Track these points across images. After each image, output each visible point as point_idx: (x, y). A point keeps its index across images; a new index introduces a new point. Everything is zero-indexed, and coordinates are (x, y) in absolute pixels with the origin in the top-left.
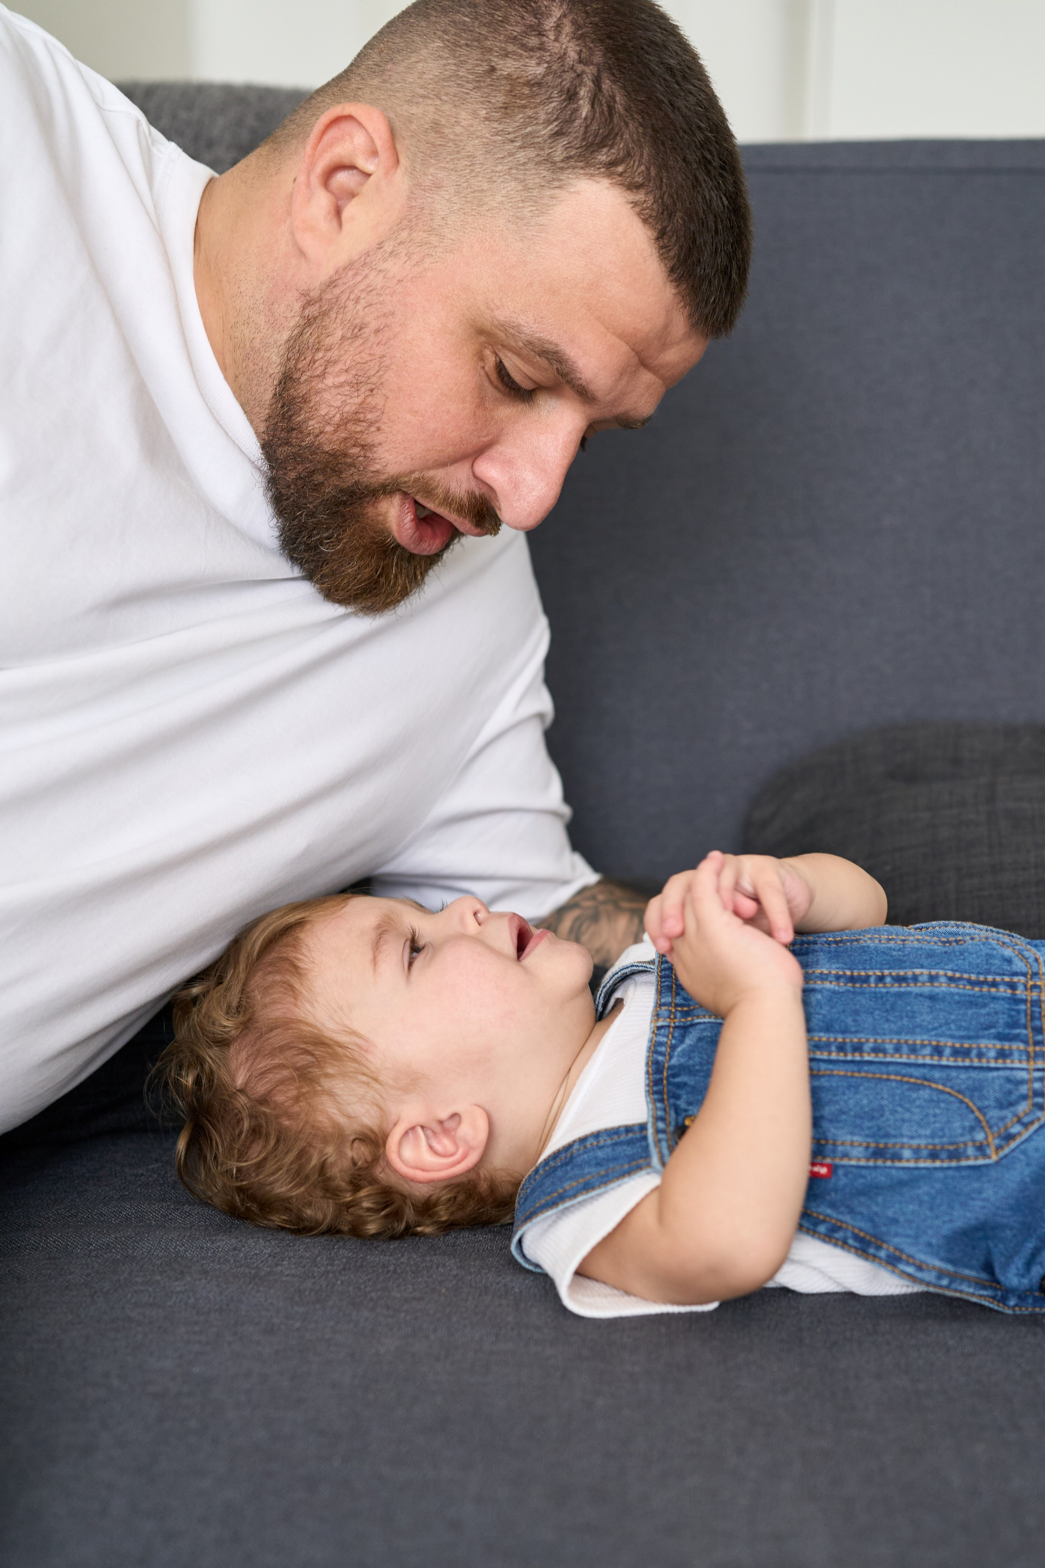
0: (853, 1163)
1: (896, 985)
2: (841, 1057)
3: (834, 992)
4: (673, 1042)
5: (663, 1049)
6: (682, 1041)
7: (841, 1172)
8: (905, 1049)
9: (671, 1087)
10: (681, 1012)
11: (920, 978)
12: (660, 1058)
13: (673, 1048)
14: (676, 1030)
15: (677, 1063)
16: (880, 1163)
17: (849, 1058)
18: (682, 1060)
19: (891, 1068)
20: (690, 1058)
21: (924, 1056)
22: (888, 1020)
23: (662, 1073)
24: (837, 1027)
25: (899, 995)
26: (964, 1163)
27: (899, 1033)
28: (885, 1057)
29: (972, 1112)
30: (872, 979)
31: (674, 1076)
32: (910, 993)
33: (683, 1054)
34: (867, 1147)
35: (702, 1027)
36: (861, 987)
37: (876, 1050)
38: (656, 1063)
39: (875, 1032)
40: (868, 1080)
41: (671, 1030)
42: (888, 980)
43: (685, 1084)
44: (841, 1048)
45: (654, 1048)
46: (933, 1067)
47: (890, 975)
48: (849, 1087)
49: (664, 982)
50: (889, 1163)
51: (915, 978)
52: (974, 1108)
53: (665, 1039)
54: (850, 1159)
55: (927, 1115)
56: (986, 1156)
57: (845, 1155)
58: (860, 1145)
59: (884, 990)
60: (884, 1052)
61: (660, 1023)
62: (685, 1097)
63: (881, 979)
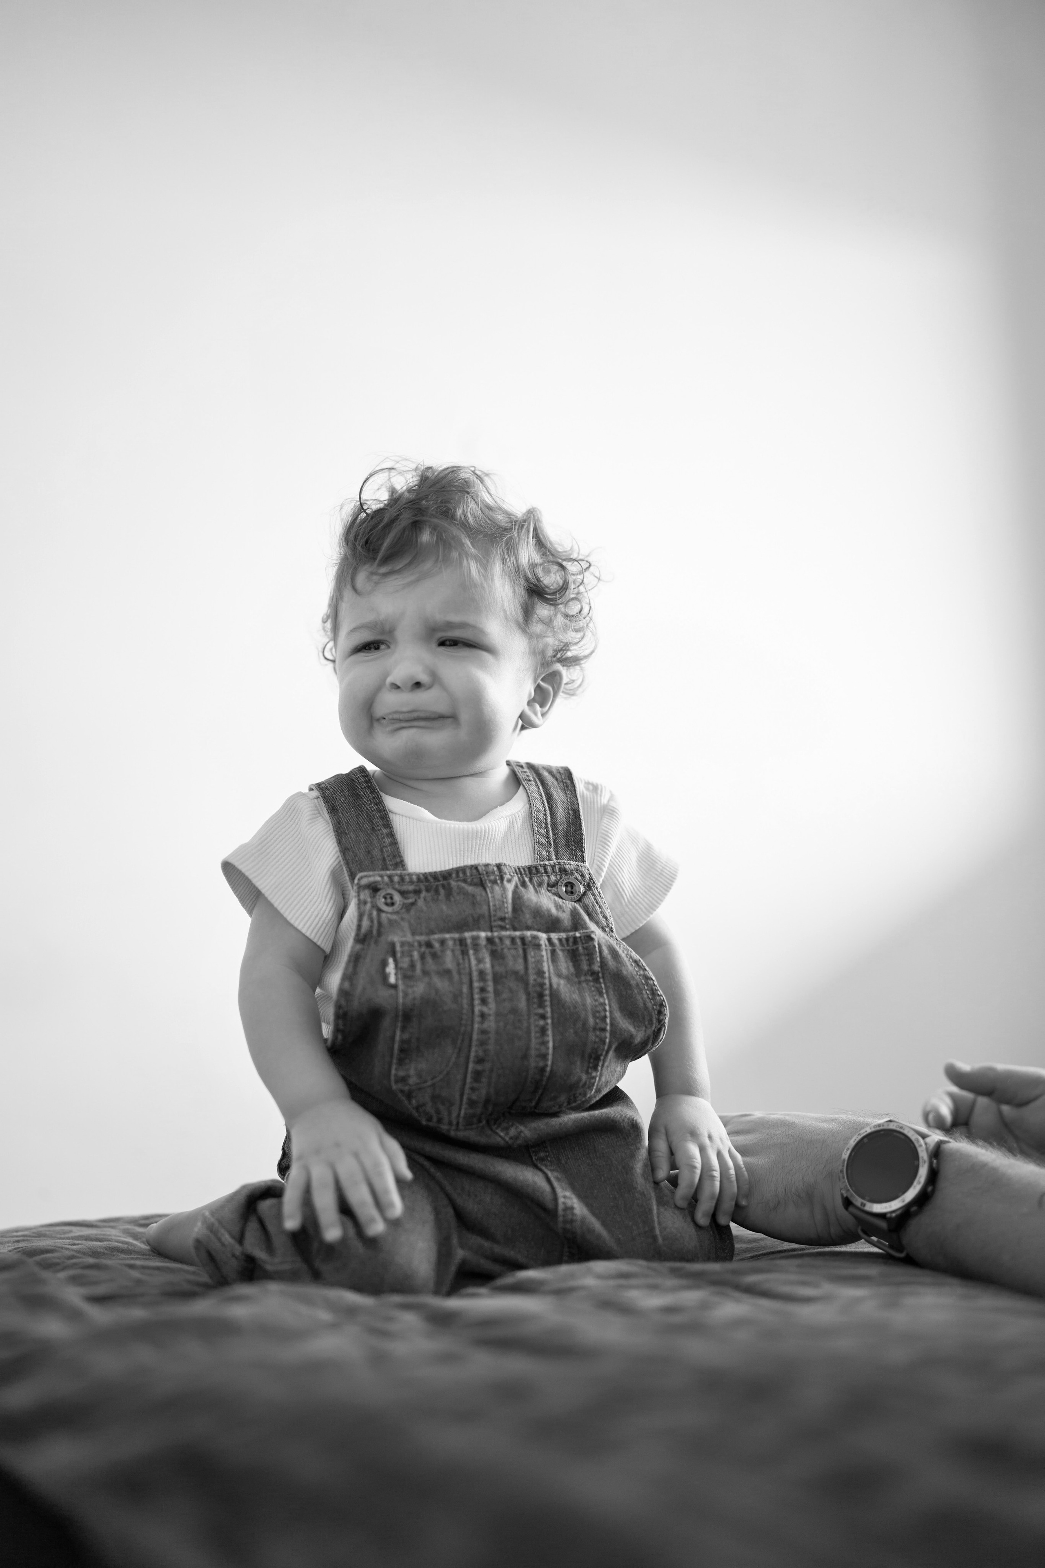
1: (537, 1029)
2: (476, 991)
7: (392, 990)
8: (484, 1037)
9: (435, 885)
11: (543, 1047)
12: (454, 874)
13: (465, 881)
14: (479, 879)
15: (452, 886)
16: (400, 1017)
17: (475, 996)
18: (455, 888)
21: (476, 1051)
22: (507, 1024)
23: (445, 879)
24: (499, 987)
26: (394, 1067)
27: (497, 1032)
28: (479, 1023)
29: (432, 1079)
30: (541, 1011)
31: (443, 886)
32: (530, 1041)
34: (413, 1008)
36: (534, 1003)
37: (483, 1015)
38: (451, 873)
39: (497, 1014)
40: (461, 1012)
41: (479, 876)
42: (542, 1023)
43: (438, 894)
44: (483, 990)
45: (461, 868)
46: (468, 1057)
47: (547, 1024)
48: (456, 998)
50: (400, 1024)
51: (544, 1043)
52: (435, 1081)
53: (468, 874)
54: (403, 997)
55: (434, 1050)
56: (396, 1082)
57: (406, 994)
58: (414, 1003)
59: (532, 1020)
60: (482, 1022)
61: (480, 868)
62: (429, 894)
63: (543, 1017)
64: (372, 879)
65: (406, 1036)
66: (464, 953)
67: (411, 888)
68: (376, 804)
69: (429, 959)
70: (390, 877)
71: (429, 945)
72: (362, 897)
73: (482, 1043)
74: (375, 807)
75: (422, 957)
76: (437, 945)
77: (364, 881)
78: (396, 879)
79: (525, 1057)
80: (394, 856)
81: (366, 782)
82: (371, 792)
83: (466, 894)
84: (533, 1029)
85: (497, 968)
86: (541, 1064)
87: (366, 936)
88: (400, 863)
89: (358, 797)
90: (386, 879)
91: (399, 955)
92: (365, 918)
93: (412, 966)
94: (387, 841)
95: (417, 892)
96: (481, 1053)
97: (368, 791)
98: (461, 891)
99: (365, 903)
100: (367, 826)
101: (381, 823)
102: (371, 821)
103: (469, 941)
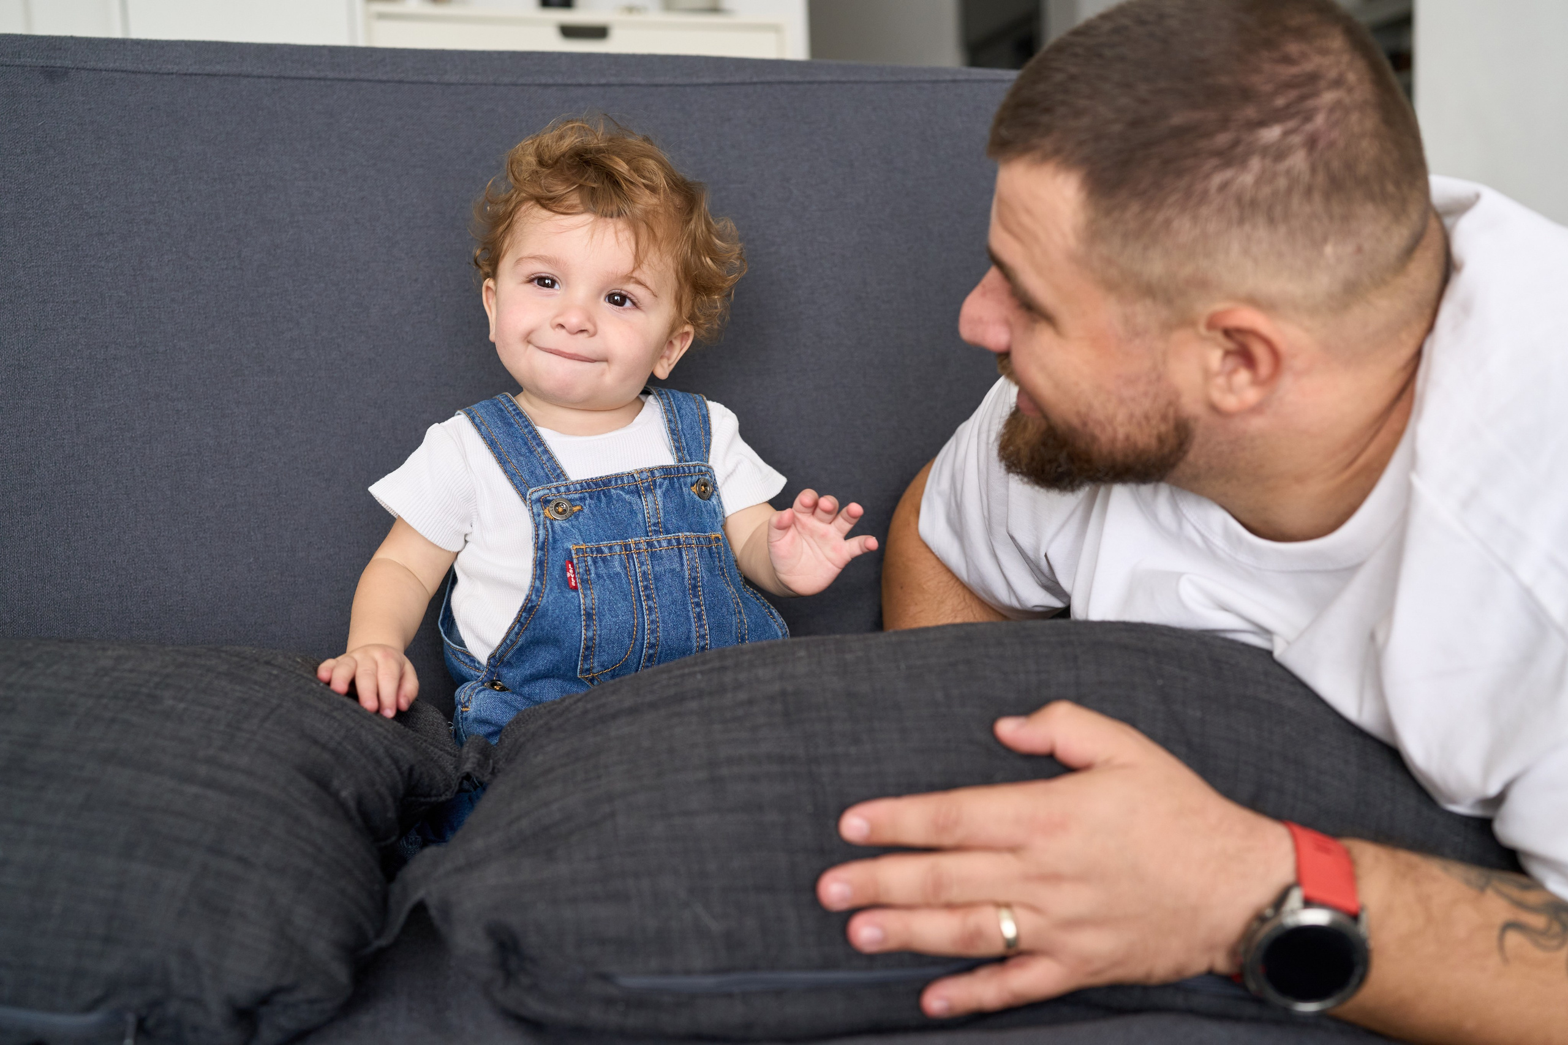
0: (582, 601)
1: (694, 615)
2: (642, 589)
3: (683, 578)
4: (626, 487)
5: (620, 483)
6: (628, 493)
7: (574, 593)
8: (653, 627)
9: (596, 493)
10: (649, 485)
11: (702, 629)
12: (613, 482)
13: (623, 489)
14: (635, 488)
15: (612, 493)
16: (583, 618)
17: (641, 593)
18: (615, 496)
19: (641, 620)
20: (617, 501)
21: (649, 639)
22: (670, 614)
23: (604, 486)
24: (660, 584)
25: (688, 618)
26: (580, 662)
27: (663, 621)
28: (647, 615)
29: (614, 665)
30: (696, 600)
31: (604, 494)
32: (691, 625)
33: (619, 496)
34: (592, 609)
35: (639, 502)
36: (690, 594)
37: (650, 609)
38: (610, 481)
39: (661, 607)
40: (632, 607)
41: (634, 484)
42: (698, 610)
43: (600, 501)
44: (646, 588)
45: (618, 477)
46: (642, 645)
47: (702, 610)
48: (626, 595)
49: (674, 470)
50: (583, 623)
51: (702, 626)
53: (626, 482)
54: (584, 599)
55: (614, 643)
56: (582, 673)
57: (585, 596)
58: (593, 604)
59: (690, 608)
60: (650, 614)
61: (635, 475)
62: (593, 502)
63: (698, 605)
64: (541, 493)
65: (590, 634)
66: (630, 557)
67: (577, 496)
68: (526, 427)
69: (600, 563)
70: (557, 488)
71: (599, 551)
72: (535, 510)
73: (653, 632)
74: (526, 430)
75: (595, 562)
76: (606, 550)
77: (535, 496)
78: (562, 489)
79: (688, 638)
80: (555, 470)
81: (514, 410)
82: (520, 418)
83: (624, 500)
84: (691, 615)
85: (657, 568)
86: (702, 643)
87: (543, 543)
88: (560, 474)
89: (511, 425)
90: (553, 490)
91: (575, 561)
92: (541, 527)
93: (587, 571)
94: (545, 458)
95: (583, 499)
96: (653, 641)
97: (517, 418)
98: (620, 499)
99: (539, 515)
100: (524, 450)
101: (534, 444)
102: (526, 444)
103: (633, 546)
